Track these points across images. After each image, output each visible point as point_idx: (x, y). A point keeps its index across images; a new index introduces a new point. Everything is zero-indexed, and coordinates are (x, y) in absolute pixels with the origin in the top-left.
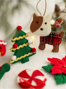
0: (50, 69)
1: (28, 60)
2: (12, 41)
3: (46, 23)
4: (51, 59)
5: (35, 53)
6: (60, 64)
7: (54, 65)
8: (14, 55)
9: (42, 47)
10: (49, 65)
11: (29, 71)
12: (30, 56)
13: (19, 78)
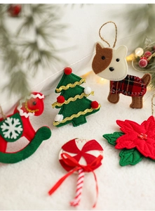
0: (115, 139)
1: (85, 122)
2: (56, 92)
3: (118, 60)
4: (122, 122)
5: (99, 110)
6: (135, 132)
7: (124, 134)
8: (59, 114)
9: (113, 99)
10: (115, 133)
11: (80, 142)
12: (88, 114)
13: (62, 151)
